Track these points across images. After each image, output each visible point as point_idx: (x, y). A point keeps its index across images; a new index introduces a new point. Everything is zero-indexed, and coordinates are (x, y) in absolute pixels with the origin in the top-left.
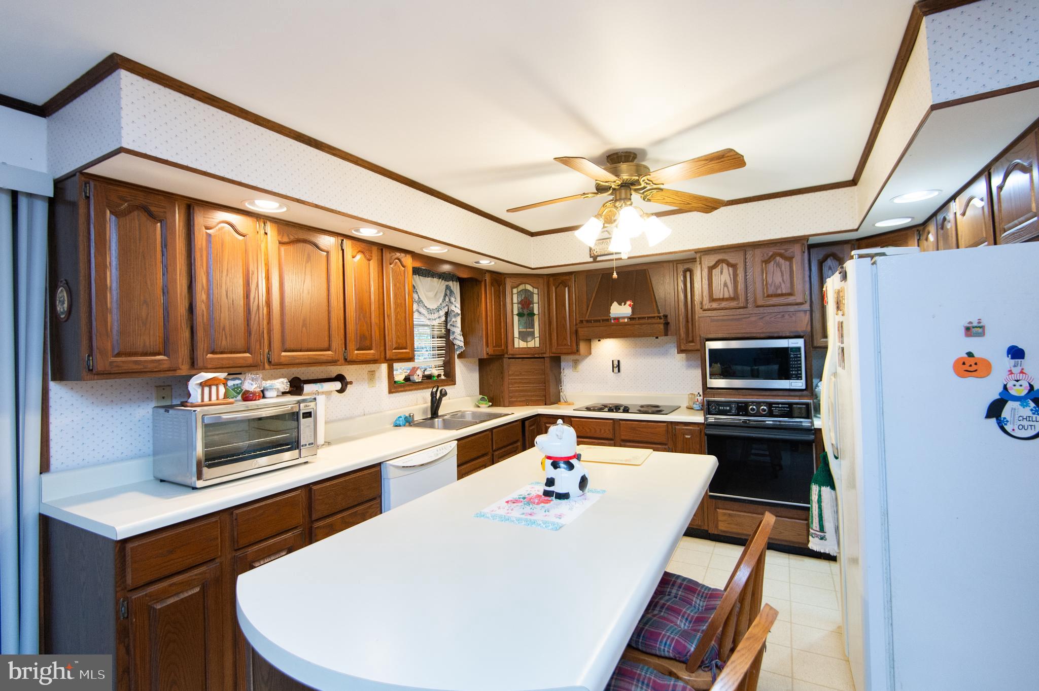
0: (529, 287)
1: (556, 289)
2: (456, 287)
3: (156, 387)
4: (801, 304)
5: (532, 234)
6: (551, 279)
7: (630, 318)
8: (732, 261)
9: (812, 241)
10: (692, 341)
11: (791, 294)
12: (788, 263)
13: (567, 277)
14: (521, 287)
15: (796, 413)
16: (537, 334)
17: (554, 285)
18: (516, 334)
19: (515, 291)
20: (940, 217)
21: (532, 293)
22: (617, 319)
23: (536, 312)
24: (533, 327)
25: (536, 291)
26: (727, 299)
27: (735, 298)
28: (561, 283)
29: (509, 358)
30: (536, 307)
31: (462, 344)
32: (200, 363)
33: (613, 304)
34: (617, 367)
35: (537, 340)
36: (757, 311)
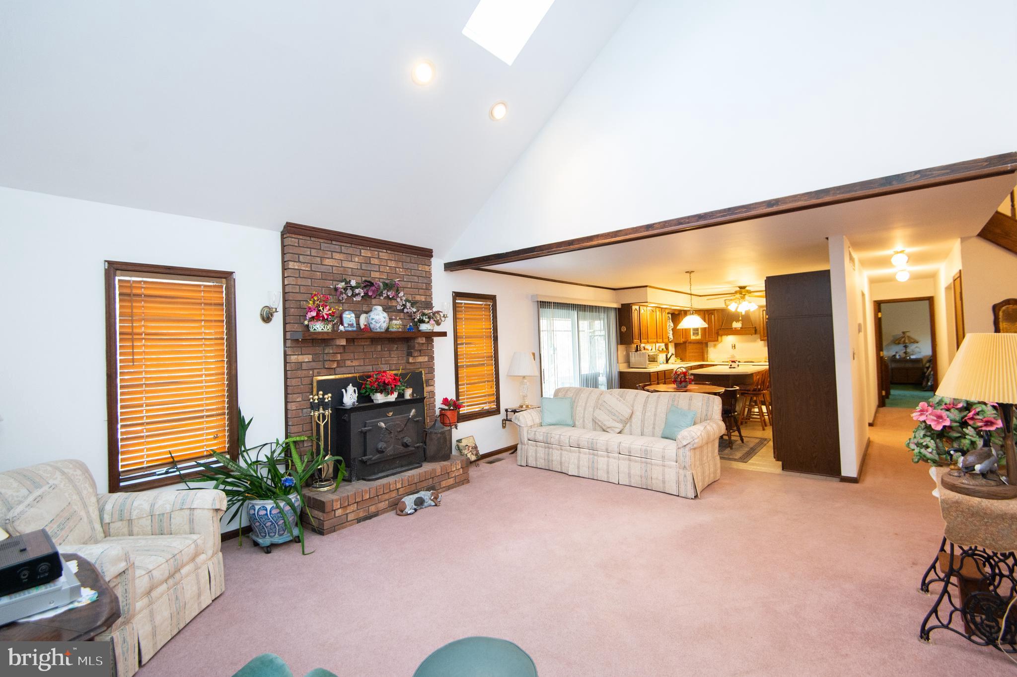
1: (708, 316)
2: (670, 316)
3: (627, 347)
5: (700, 296)
6: (706, 312)
7: (741, 328)
13: (713, 311)
16: (700, 333)
17: (707, 314)
18: (692, 334)
22: (735, 328)
24: (698, 331)
28: (710, 314)
29: (688, 343)
31: (672, 337)
32: (642, 342)
33: (733, 323)
34: (734, 346)
35: (700, 336)
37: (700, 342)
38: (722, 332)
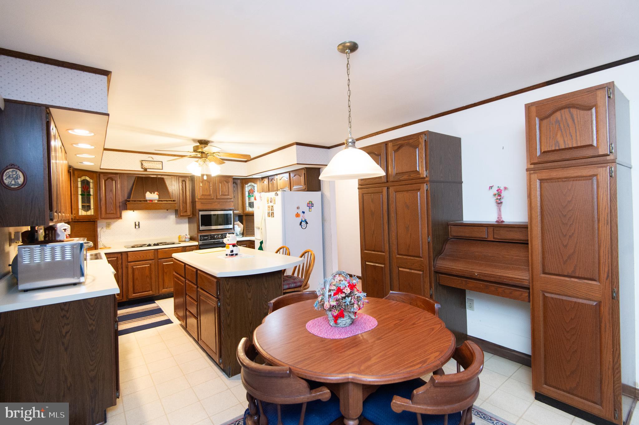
0: (88, 178)
1: (105, 181)
7: (158, 201)
8: (209, 181)
9: (234, 177)
10: (186, 212)
11: (228, 195)
12: (227, 184)
13: (114, 175)
14: (83, 178)
16: (92, 207)
17: (103, 179)
19: (79, 180)
21: (89, 182)
22: (150, 201)
23: (92, 193)
24: (89, 202)
25: (91, 181)
26: (207, 195)
27: (210, 195)
28: (109, 178)
30: (92, 190)
33: (147, 193)
34: (137, 225)
35: (92, 210)
36: (217, 200)
37: (92, 220)
38: (132, 205)
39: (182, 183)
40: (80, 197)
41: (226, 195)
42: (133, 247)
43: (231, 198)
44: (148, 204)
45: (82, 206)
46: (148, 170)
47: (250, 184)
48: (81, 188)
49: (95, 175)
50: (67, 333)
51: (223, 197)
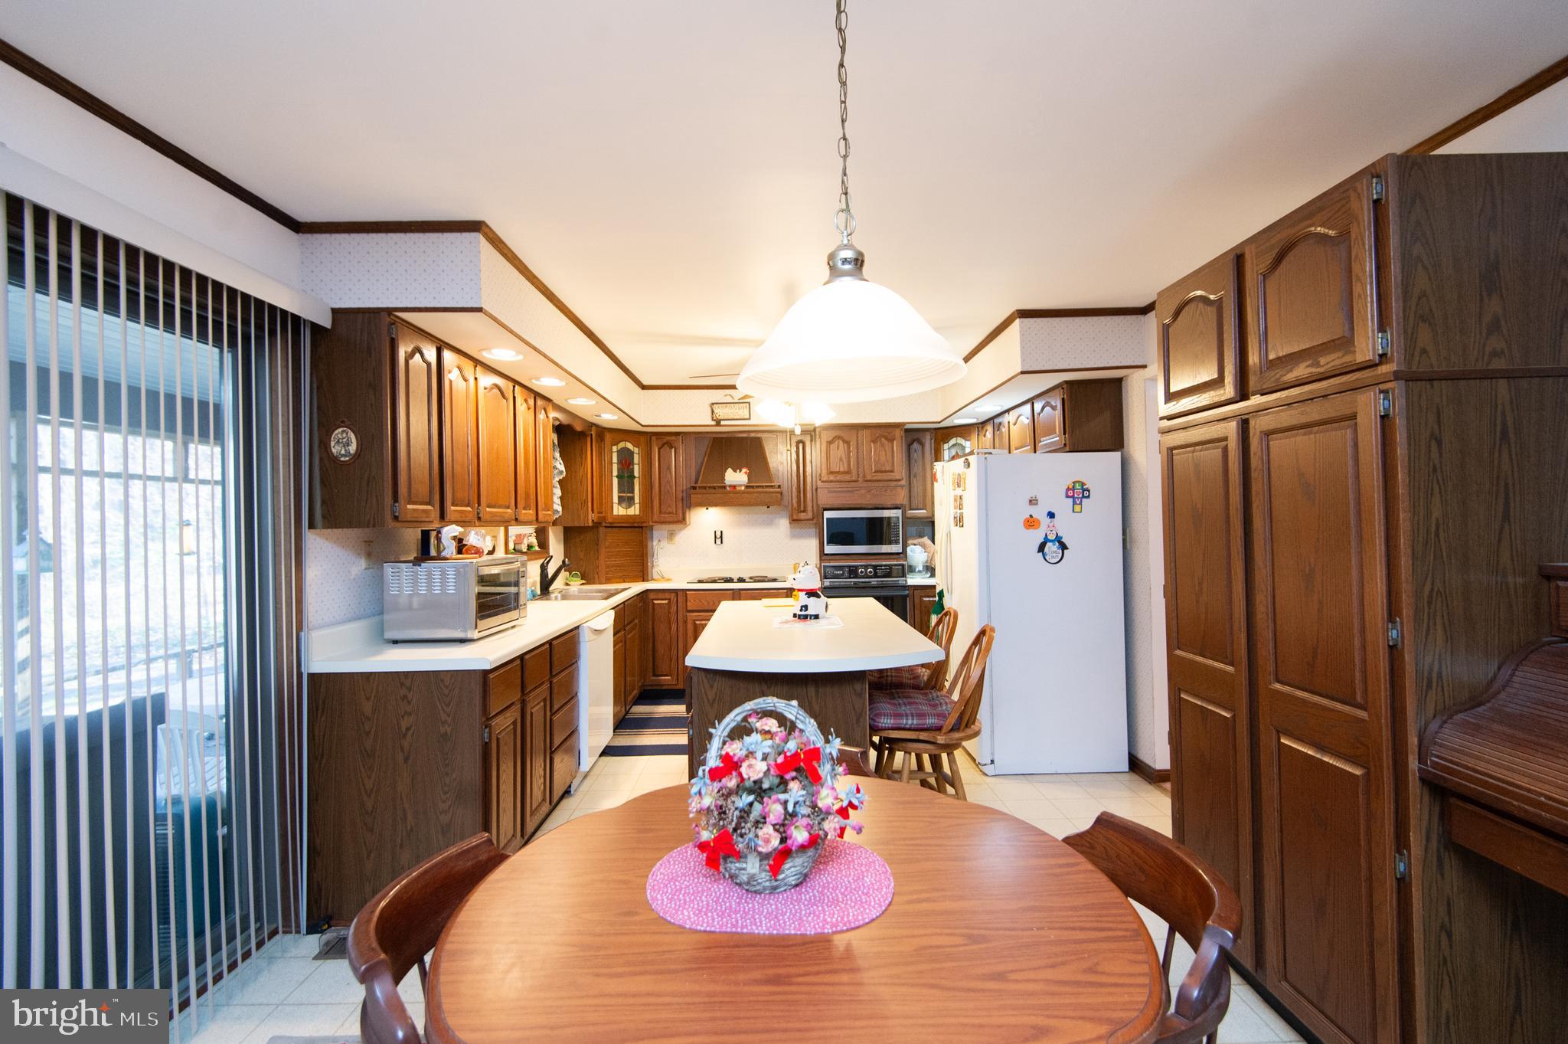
0: (629, 446)
1: (659, 449)
2: (556, 440)
3: (365, 542)
4: (900, 480)
6: (654, 438)
7: (747, 487)
8: (846, 438)
9: (908, 426)
10: (804, 511)
11: (892, 471)
12: (890, 444)
13: (673, 438)
14: (622, 445)
15: (894, 573)
16: (637, 500)
19: (615, 448)
20: (997, 421)
21: (632, 453)
22: (732, 487)
23: (636, 474)
24: (633, 492)
25: (636, 450)
26: (842, 473)
27: (848, 472)
28: (665, 444)
29: (606, 527)
30: (636, 468)
31: (560, 509)
33: (727, 471)
34: (719, 538)
35: (637, 506)
36: (865, 484)
37: (636, 525)
38: (699, 496)
39: (798, 448)
40: (615, 481)
41: (885, 472)
42: (700, 581)
43: (898, 478)
44: (729, 493)
45: (619, 497)
46: (722, 423)
47: (953, 441)
48: (618, 463)
49: (642, 439)
50: (408, 729)
51: (879, 476)
